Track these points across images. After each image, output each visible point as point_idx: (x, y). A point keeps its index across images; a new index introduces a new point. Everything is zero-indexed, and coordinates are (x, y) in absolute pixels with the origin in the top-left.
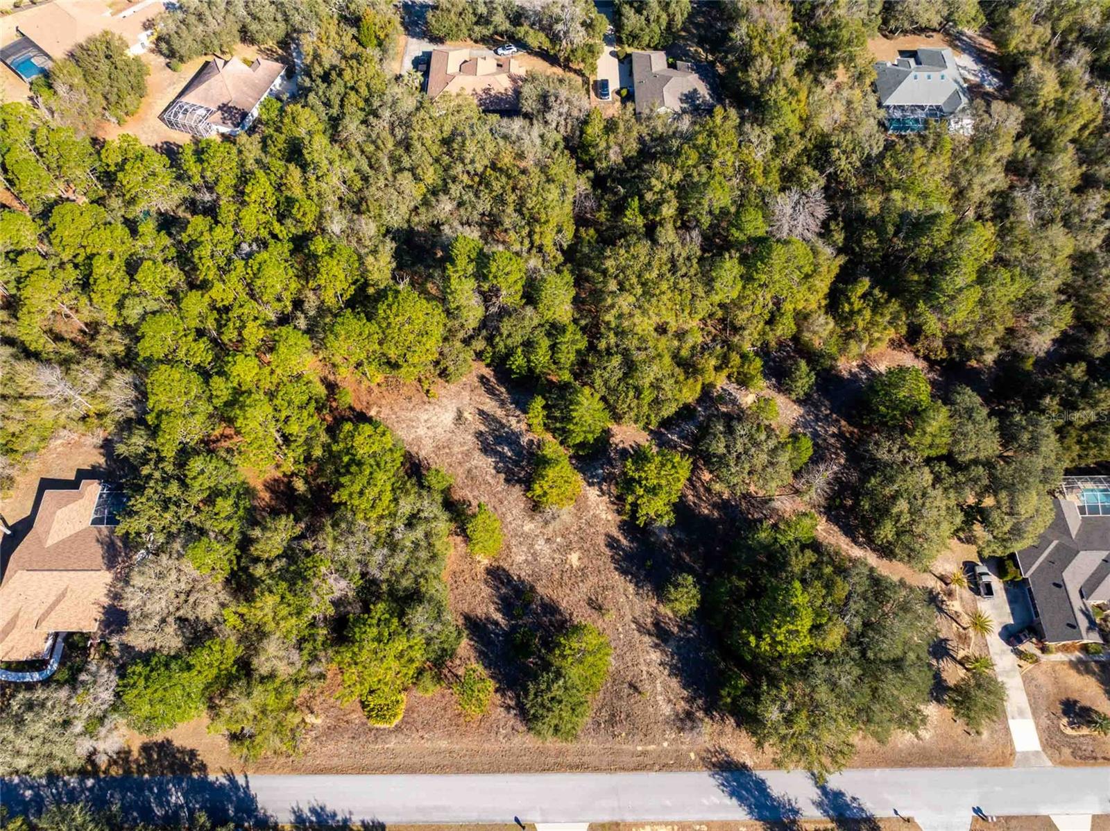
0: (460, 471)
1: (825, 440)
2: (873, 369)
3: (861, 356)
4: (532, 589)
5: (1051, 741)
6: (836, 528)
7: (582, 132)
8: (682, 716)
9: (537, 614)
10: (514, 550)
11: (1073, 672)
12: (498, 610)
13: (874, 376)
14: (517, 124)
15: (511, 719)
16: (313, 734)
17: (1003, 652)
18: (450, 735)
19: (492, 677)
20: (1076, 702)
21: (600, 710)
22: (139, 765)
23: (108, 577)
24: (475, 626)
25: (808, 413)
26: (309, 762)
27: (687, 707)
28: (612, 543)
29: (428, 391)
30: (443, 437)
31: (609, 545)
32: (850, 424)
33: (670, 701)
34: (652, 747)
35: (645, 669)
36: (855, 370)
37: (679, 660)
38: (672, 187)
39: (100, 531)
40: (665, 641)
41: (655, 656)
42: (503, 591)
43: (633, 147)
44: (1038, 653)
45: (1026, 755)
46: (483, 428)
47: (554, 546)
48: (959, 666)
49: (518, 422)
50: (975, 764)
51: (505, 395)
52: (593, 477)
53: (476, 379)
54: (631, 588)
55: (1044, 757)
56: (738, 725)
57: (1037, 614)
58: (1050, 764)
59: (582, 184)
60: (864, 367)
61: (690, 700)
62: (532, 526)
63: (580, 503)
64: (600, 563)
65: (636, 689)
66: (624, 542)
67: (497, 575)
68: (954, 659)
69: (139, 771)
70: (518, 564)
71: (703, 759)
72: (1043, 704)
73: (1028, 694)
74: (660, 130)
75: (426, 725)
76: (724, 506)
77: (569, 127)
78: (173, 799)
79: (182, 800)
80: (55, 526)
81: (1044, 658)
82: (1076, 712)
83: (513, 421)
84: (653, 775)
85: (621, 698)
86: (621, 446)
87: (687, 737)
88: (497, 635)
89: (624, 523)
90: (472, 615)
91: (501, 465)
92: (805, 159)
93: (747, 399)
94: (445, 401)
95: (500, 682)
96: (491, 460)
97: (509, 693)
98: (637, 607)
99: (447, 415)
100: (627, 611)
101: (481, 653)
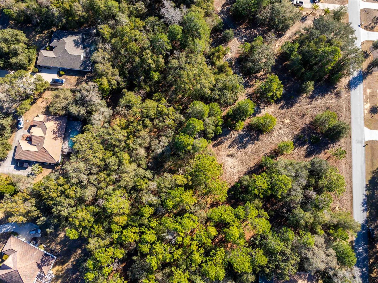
8: (336, 96)
9: (305, 134)
10: (283, 140)
15: (336, 146)
24: (308, 154)
25: (236, 37)
27: (333, 94)
30: (238, 162)
31: (283, 109)
33: (332, 99)
34: (344, 106)
35: (322, 105)
36: (220, 17)
37: (320, 94)
40: (314, 97)
42: (297, 144)
47: (282, 127)
52: (258, 111)
56: (339, 81)
64: (289, 113)
65: (328, 108)
70: (288, 139)
71: (347, 93)
78: (361, 250)
87: (342, 96)
89: (275, 103)
90: (304, 155)
91: (251, 142)
93: (230, 55)
94: (223, 161)
95: (326, 148)
96: (249, 145)
97: (329, 146)
98: (303, 103)
99: (229, 161)
100: (304, 107)
101: (317, 153)
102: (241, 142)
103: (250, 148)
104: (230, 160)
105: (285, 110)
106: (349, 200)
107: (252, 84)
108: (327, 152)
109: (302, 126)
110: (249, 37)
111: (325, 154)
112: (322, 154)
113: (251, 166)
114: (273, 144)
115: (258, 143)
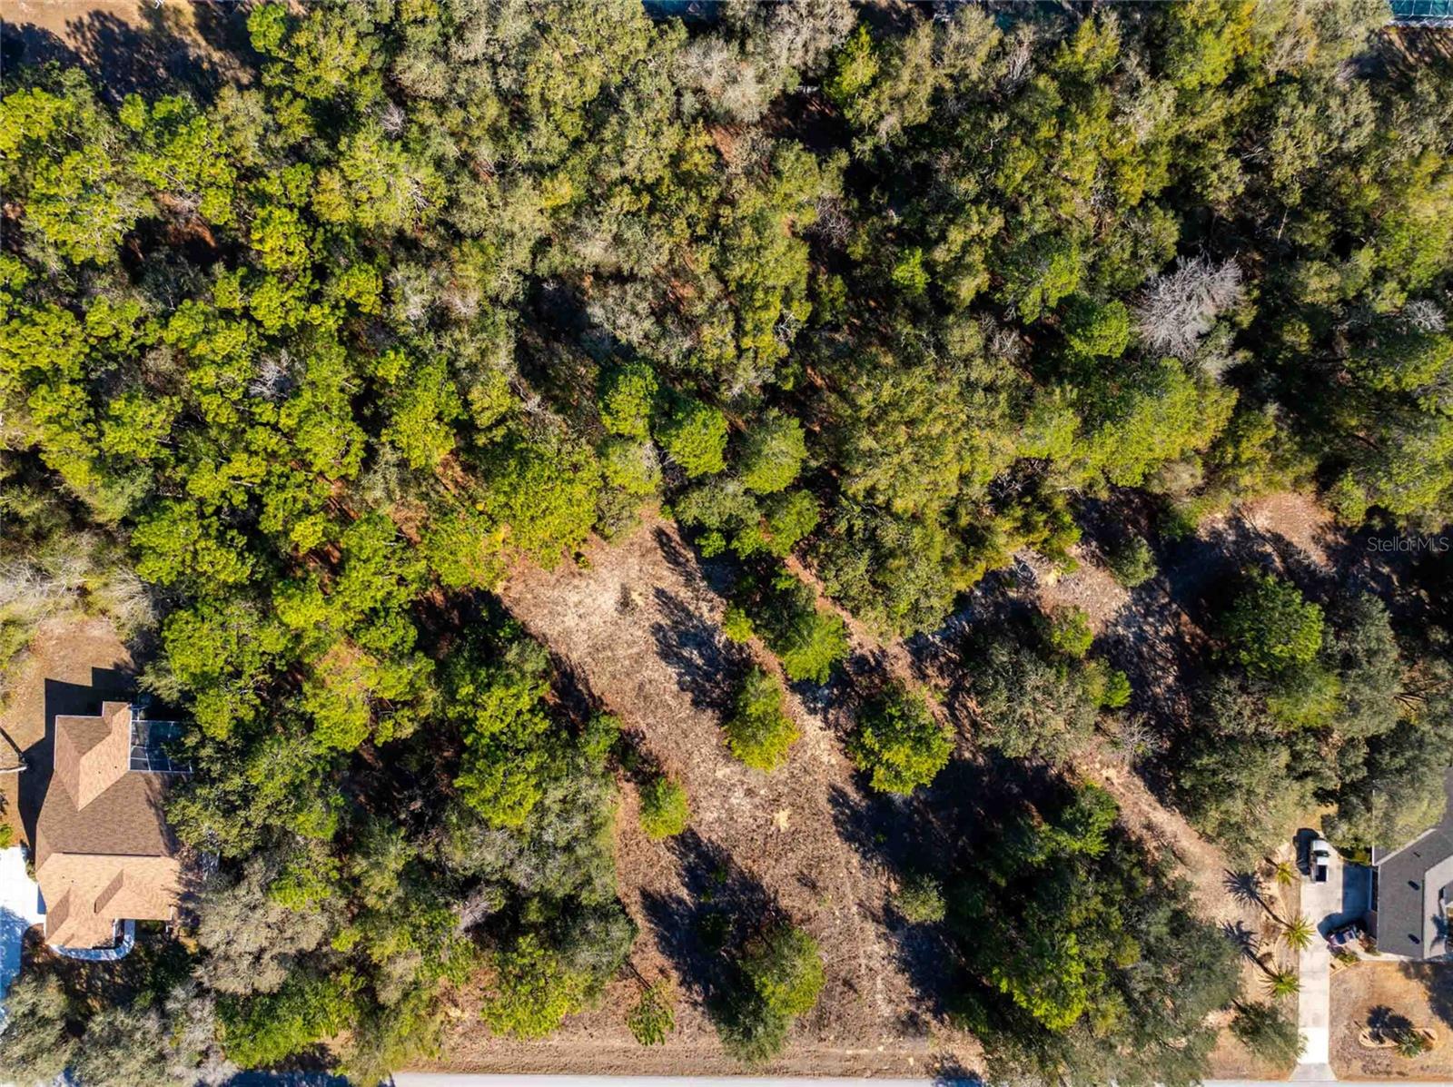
0: (629, 685)
3: (1233, 506)
6: (1140, 782)
8: (904, 1018)
9: (734, 891)
10: (704, 804)
11: (1399, 975)
12: (683, 885)
15: (698, 1017)
18: (623, 1034)
19: (675, 967)
20: (1389, 1010)
23: (173, 863)
24: (656, 906)
27: (913, 1008)
28: (837, 798)
29: (578, 555)
30: (602, 631)
31: (833, 801)
33: (891, 1001)
34: (864, 1051)
35: (863, 961)
37: (910, 953)
40: (894, 929)
42: (691, 858)
45: (1309, 1068)
46: (661, 619)
47: (757, 800)
48: (1256, 966)
49: (711, 610)
51: (693, 565)
52: (815, 700)
53: (648, 536)
54: (856, 859)
55: (1329, 1067)
56: (972, 1034)
58: (1334, 1078)
60: (1235, 522)
61: (917, 1001)
62: (728, 771)
64: (816, 825)
65: (851, 987)
66: (854, 796)
67: (684, 840)
70: (710, 823)
71: (924, 1065)
72: (1346, 1010)
73: (1332, 999)
75: (595, 1022)
76: (992, 753)
81: (1365, 957)
82: (1387, 1023)
83: (705, 607)
84: (863, 1081)
85: (832, 998)
87: (907, 1043)
88: (682, 917)
89: (854, 772)
90: (650, 889)
91: (688, 678)
93: (1049, 579)
94: (604, 572)
95: (685, 973)
96: (672, 671)
97: (696, 987)
98: (862, 884)
99: (607, 595)
100: (848, 890)
101: (662, 938)
102: (686, 639)
103: (664, 676)
104: (608, 600)
105: (828, 809)
106: (489, 1059)
107: (929, 672)
108: (668, 977)
109: (766, 881)
110: (1140, 654)
111: (662, 971)
112: (660, 960)
113: (592, 682)
114: (686, 764)
115: (682, 706)
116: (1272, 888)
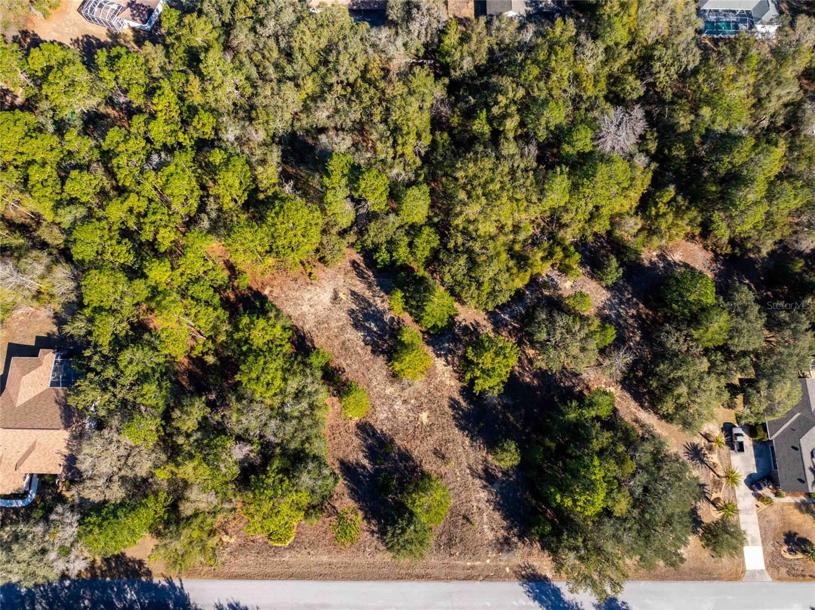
0: (336, 343)
1: (625, 320)
2: (669, 259)
3: (660, 248)
4: (392, 441)
5: (773, 563)
6: (628, 395)
7: (441, 41)
8: (501, 540)
9: (396, 461)
10: (378, 409)
11: (796, 511)
12: (365, 457)
13: (670, 265)
14: (385, 33)
15: (374, 541)
16: (228, 550)
17: (746, 495)
18: (329, 552)
19: (360, 509)
20: (796, 534)
21: (441, 535)
22: (102, 571)
23: (66, 434)
24: (348, 470)
25: (614, 297)
26: (226, 570)
27: (506, 534)
28: (454, 404)
29: (310, 274)
30: (323, 313)
31: (451, 406)
32: (646, 306)
33: (493, 529)
34: (478, 563)
35: (475, 504)
36: (655, 259)
37: (502, 498)
38: (515, 103)
39: (57, 393)
40: (491, 483)
41: (483, 495)
42: (370, 441)
43: (482, 58)
44: (772, 496)
45: (753, 573)
46: (354, 307)
47: (409, 406)
48: (711, 505)
49: (382, 302)
50: (715, 579)
51: (372, 278)
52: (441, 349)
53: (348, 264)
54: (467, 441)
55: (766, 573)
56: (543, 549)
57: (776, 467)
58: (770, 579)
59: (439, 91)
60: (662, 257)
61: (508, 529)
62: (392, 389)
63: (430, 373)
64: (444, 421)
65: (468, 520)
66: (464, 404)
67: (365, 429)
68: (708, 499)
69: (102, 575)
70: (381, 421)
71: (515, 572)
72: (770, 535)
73: (760, 528)
74: (507, 41)
75: (312, 544)
76: (542, 375)
77: (429, 35)
78: (129, 596)
79: (135, 597)
80: (22, 390)
81: (776, 500)
82: (795, 541)
83: (378, 301)
84: (478, 583)
85: (456, 527)
86: (463, 323)
87: (504, 557)
88: (365, 477)
89: (463, 388)
90: (346, 460)
91: (368, 338)
92: (630, 68)
93: (566, 286)
94: (324, 282)
95: (366, 513)
96: (360, 334)
98: (472, 456)
99: (326, 295)
100: (464, 459)
101: (352, 490)
103: (355, 337)
104: (327, 297)
105: (450, 411)
107: (503, 334)
108: (356, 515)
109: (415, 454)
110: (619, 325)
111: (353, 511)
112: (352, 504)
113: (315, 341)
114: (368, 386)
115: (366, 353)
116: (713, 458)
